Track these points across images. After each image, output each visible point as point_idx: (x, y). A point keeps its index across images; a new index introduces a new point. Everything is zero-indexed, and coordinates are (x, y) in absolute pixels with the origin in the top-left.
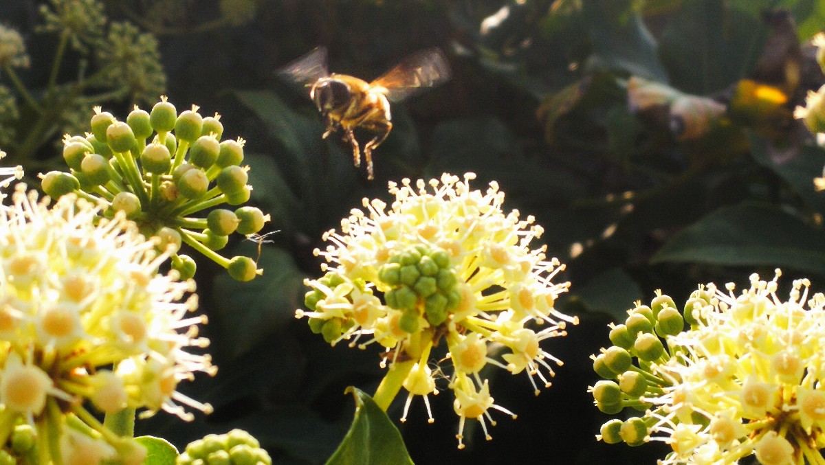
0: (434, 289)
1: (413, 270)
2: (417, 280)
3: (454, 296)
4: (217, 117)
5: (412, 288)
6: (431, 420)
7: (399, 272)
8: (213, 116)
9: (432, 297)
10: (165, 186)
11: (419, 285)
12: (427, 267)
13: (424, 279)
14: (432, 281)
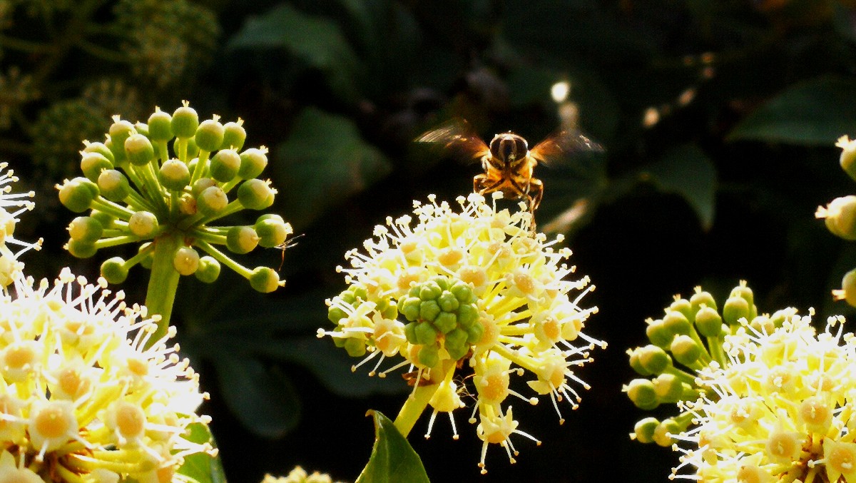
0: (454, 326)
1: (433, 306)
2: (437, 316)
3: (476, 331)
4: (240, 122)
5: (432, 324)
6: (456, 437)
7: (418, 307)
8: (236, 121)
9: (452, 333)
10: (184, 200)
11: (439, 322)
12: (448, 302)
13: (444, 315)
14: (453, 317)
